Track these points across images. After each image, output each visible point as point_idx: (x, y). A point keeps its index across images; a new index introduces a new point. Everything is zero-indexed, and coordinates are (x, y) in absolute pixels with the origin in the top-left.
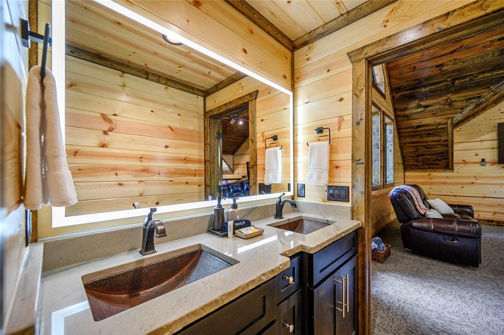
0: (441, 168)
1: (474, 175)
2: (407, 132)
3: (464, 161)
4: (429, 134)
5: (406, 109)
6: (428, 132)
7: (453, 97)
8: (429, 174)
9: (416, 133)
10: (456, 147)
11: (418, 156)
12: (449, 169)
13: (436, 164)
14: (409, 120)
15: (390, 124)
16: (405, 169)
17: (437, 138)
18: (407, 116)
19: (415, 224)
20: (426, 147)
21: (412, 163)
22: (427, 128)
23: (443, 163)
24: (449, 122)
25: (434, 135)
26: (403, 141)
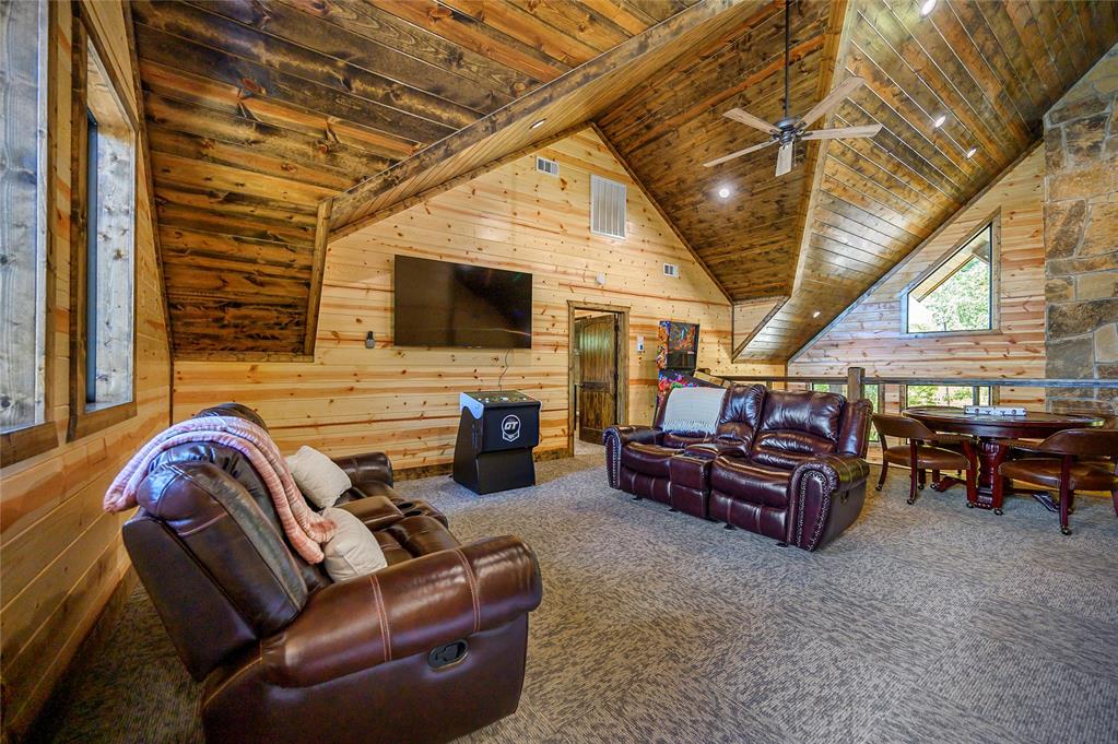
0: (283, 350)
1: (352, 369)
2: (189, 208)
3: (335, 333)
4: (263, 235)
5: (190, 105)
6: (263, 227)
7: (346, 134)
8: (253, 368)
9: (222, 221)
10: (325, 292)
11: (223, 307)
12: (304, 354)
13: (274, 338)
14: (200, 156)
16: (176, 349)
17: (283, 255)
18: (192, 137)
20: (250, 278)
21: (198, 331)
22: (259, 212)
23: (290, 335)
24: (322, 212)
25: (278, 242)
26: (173, 241)
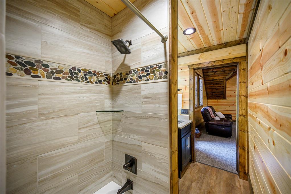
0: (221, 98)
1: (234, 101)
2: (208, 82)
3: (230, 95)
4: (217, 83)
5: (207, 72)
6: (216, 83)
7: (225, 69)
8: (217, 101)
9: (212, 83)
10: (227, 89)
11: (213, 93)
12: (225, 99)
13: (220, 96)
14: (209, 77)
15: (201, 79)
16: (208, 98)
17: (219, 85)
18: (208, 75)
19: (210, 122)
20: (216, 89)
21: (211, 96)
22: (216, 81)
23: (222, 96)
24: (224, 79)
25: (219, 84)
26: (207, 86)
